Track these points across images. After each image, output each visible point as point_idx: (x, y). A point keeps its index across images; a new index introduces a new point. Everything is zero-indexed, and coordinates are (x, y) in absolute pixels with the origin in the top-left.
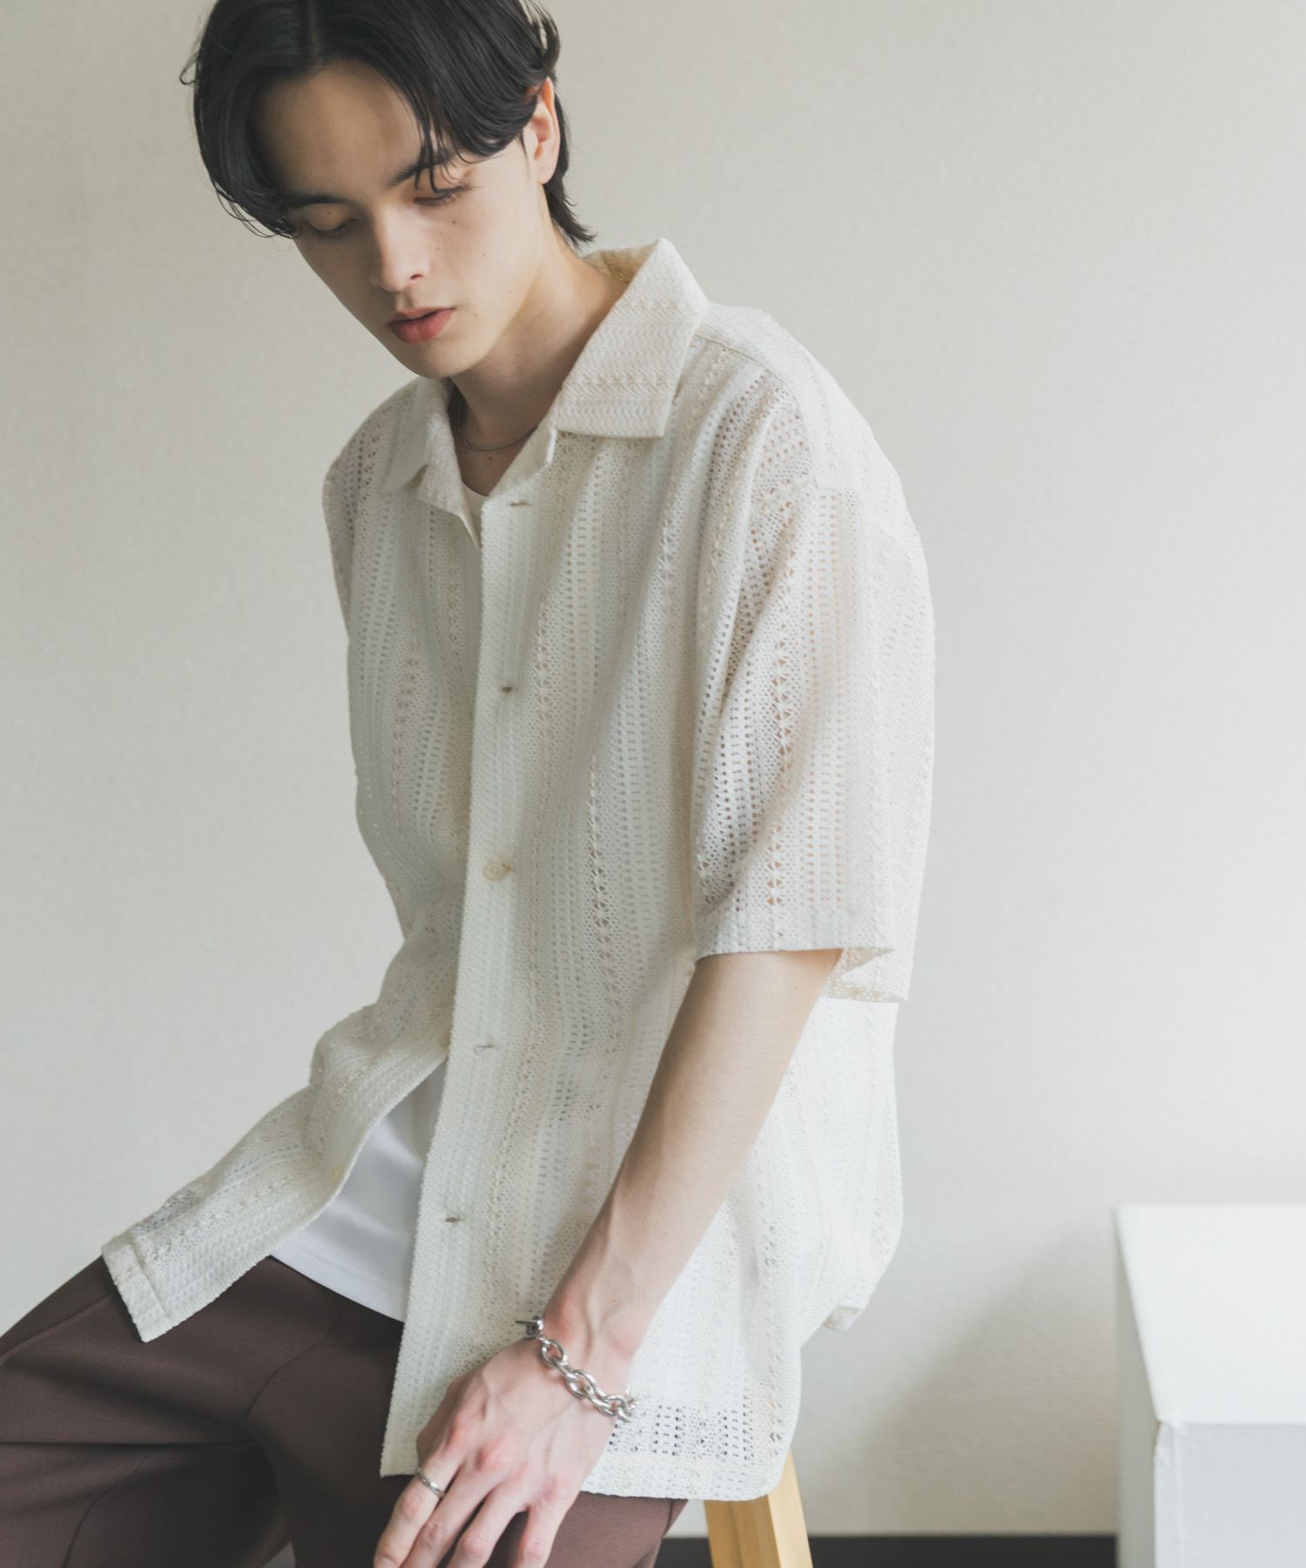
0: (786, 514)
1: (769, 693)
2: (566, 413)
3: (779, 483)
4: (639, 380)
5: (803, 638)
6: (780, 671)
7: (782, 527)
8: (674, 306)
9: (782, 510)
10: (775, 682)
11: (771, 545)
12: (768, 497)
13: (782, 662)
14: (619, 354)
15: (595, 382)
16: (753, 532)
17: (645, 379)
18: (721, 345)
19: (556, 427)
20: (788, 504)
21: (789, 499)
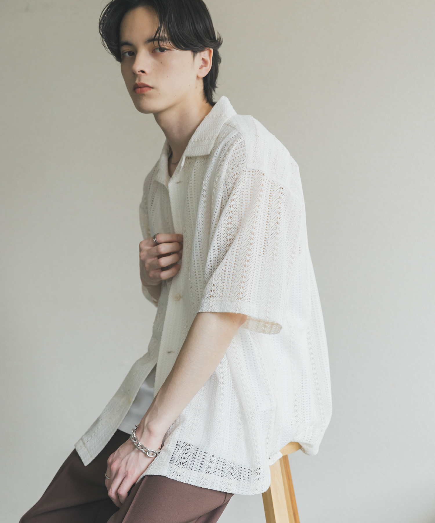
0: (236, 176)
1: (226, 233)
2: (188, 152)
3: (235, 167)
4: (207, 138)
5: (238, 216)
6: (229, 226)
7: (234, 181)
8: (221, 115)
9: (234, 175)
10: (228, 229)
11: (231, 186)
12: (231, 171)
13: (231, 223)
14: (204, 132)
15: (196, 140)
16: (226, 182)
17: (208, 138)
18: (230, 126)
19: (185, 156)
20: (237, 173)
21: (237, 172)
